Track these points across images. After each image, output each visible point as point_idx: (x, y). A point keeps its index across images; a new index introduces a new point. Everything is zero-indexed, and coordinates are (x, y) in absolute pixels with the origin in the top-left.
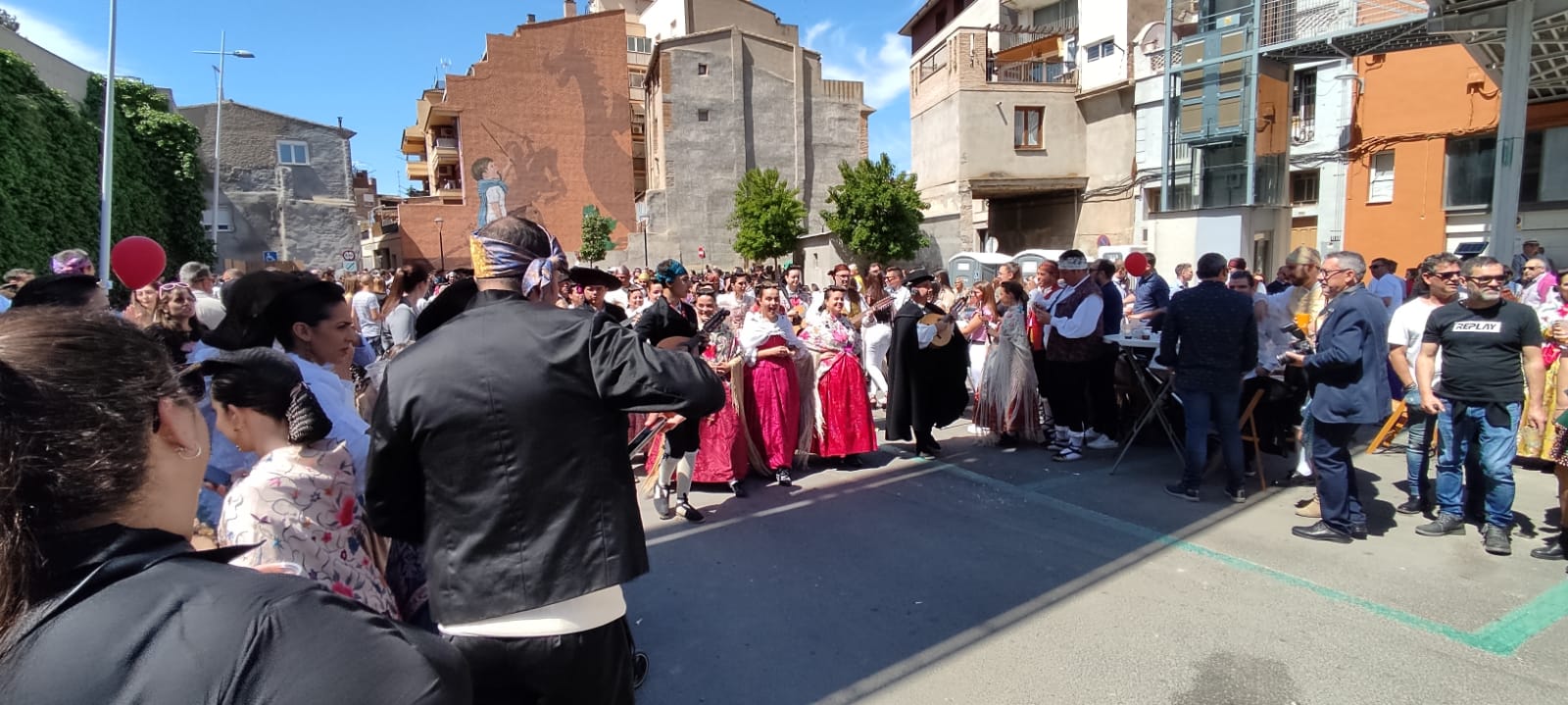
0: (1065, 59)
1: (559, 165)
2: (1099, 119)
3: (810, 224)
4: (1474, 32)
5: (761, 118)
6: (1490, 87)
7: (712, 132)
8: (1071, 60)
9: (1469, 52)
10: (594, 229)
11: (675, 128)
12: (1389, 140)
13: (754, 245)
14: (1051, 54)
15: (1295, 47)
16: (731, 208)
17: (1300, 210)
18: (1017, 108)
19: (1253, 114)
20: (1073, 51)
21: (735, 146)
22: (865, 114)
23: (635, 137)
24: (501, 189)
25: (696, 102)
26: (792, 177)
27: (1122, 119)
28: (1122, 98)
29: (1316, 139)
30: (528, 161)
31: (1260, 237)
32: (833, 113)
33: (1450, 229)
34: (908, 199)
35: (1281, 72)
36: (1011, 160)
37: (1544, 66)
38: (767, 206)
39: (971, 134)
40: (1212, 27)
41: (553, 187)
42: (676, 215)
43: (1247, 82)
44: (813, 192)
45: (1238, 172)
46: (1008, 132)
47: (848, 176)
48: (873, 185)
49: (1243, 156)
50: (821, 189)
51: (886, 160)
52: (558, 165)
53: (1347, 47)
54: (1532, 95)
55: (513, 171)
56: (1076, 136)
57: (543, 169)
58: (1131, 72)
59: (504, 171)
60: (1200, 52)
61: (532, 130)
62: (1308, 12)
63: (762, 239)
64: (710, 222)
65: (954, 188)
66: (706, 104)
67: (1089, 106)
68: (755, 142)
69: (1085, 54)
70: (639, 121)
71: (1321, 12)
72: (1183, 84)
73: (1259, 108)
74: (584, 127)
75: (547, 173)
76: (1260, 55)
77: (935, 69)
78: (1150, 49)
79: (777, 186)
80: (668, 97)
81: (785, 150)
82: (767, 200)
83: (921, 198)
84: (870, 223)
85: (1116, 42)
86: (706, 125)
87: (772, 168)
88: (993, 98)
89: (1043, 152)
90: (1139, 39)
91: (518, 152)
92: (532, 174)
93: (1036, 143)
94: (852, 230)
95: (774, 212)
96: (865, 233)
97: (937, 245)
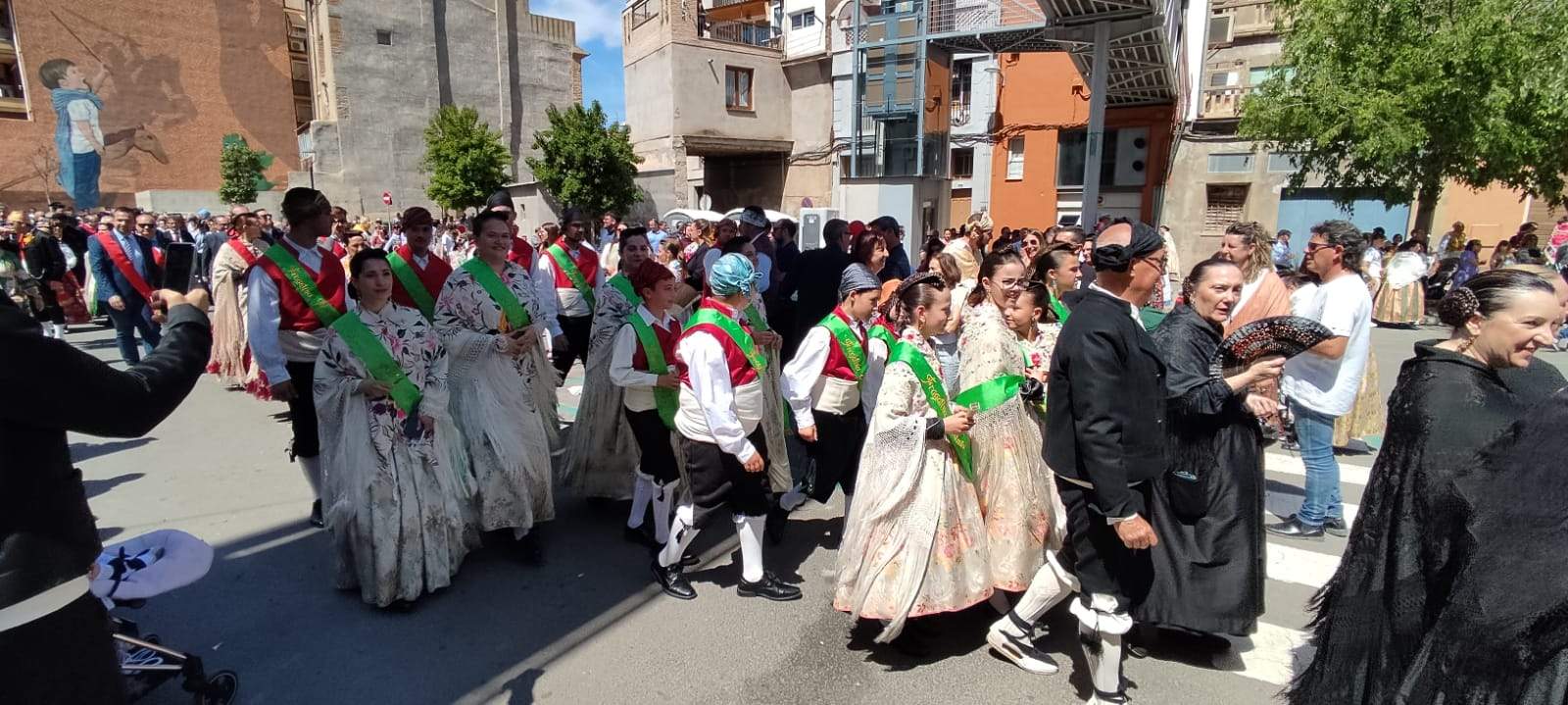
0: (772, 24)
1: (184, 80)
2: (803, 87)
3: (519, 172)
4: (1075, 44)
5: (457, 49)
6: (1086, 92)
7: (396, 58)
8: (777, 25)
9: (1074, 60)
10: (237, 164)
11: (346, 49)
12: (1021, 128)
13: (451, 193)
14: (759, 18)
15: (954, 38)
16: (423, 150)
17: (958, 184)
18: (728, 68)
19: (922, 94)
20: (779, 17)
21: (426, 77)
22: (578, 57)
23: (295, 55)
24: (92, 105)
25: (374, 21)
26: (496, 120)
27: (821, 88)
28: (819, 68)
29: (972, 122)
30: (134, 70)
31: (927, 204)
32: (541, 52)
33: (1061, 204)
34: (621, 151)
35: (944, 59)
36: (724, 119)
37: (1118, 79)
38: (465, 149)
39: (684, 86)
40: (892, 11)
41: (175, 106)
42: (353, 153)
43: (918, 67)
44: (522, 136)
45: (912, 146)
46: (720, 91)
47: (556, 120)
48: (584, 133)
49: (915, 132)
50: (528, 135)
51: (598, 108)
52: (181, 79)
53: (993, 43)
54: (1109, 99)
55: (109, 81)
56: (783, 101)
57: (158, 82)
58: (828, 45)
59: (95, 80)
60: (882, 32)
61: (138, 31)
62: (963, 9)
63: (459, 186)
64: (398, 164)
65: (668, 143)
66: (387, 25)
67: (793, 73)
68: (451, 75)
69: (790, 21)
70: (300, 35)
71: (976, 11)
72: (869, 60)
73: (928, 91)
74: (218, 34)
75: (165, 88)
76: (928, 41)
77: (648, 18)
78: (844, 24)
79: (476, 126)
80: (336, 10)
81: (488, 87)
82: (465, 141)
83: (635, 151)
84: (582, 175)
85: (816, 13)
86: (384, 50)
87: (470, 106)
88: (704, 55)
89: (752, 114)
90: (835, 13)
91: (117, 57)
92: (140, 89)
93: (746, 105)
94: (562, 181)
95: (475, 156)
96: (576, 186)
97: (652, 201)
